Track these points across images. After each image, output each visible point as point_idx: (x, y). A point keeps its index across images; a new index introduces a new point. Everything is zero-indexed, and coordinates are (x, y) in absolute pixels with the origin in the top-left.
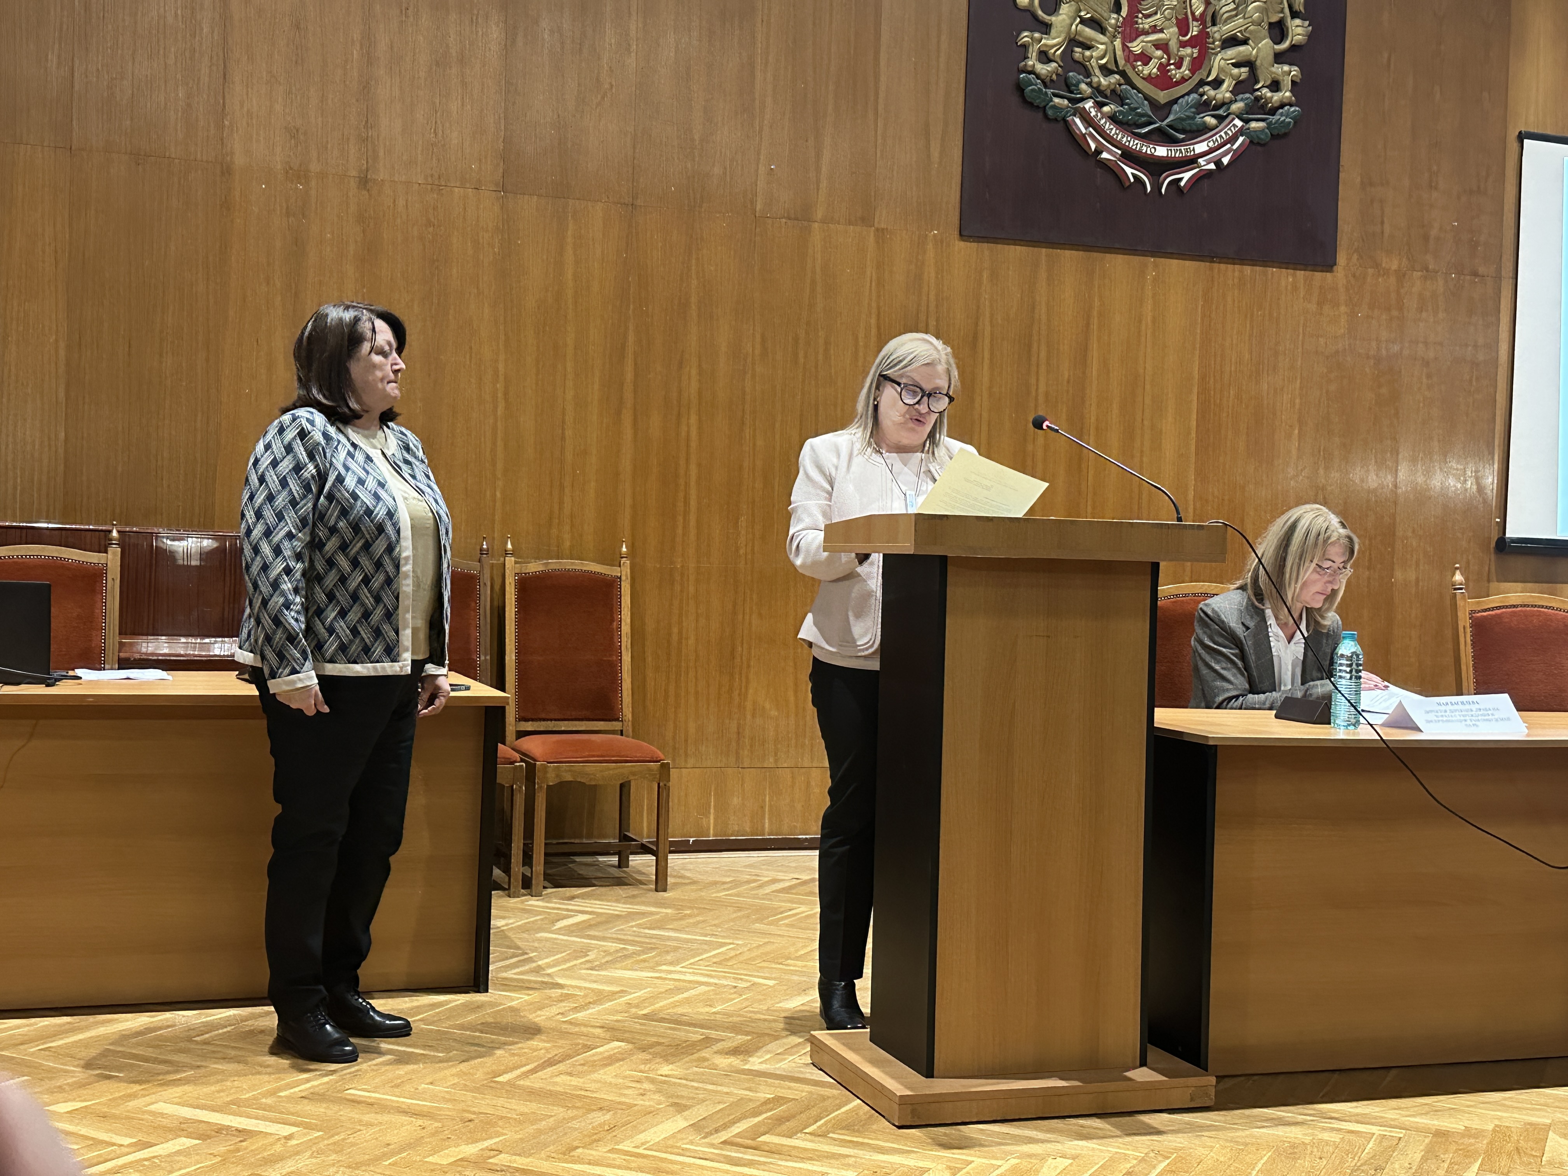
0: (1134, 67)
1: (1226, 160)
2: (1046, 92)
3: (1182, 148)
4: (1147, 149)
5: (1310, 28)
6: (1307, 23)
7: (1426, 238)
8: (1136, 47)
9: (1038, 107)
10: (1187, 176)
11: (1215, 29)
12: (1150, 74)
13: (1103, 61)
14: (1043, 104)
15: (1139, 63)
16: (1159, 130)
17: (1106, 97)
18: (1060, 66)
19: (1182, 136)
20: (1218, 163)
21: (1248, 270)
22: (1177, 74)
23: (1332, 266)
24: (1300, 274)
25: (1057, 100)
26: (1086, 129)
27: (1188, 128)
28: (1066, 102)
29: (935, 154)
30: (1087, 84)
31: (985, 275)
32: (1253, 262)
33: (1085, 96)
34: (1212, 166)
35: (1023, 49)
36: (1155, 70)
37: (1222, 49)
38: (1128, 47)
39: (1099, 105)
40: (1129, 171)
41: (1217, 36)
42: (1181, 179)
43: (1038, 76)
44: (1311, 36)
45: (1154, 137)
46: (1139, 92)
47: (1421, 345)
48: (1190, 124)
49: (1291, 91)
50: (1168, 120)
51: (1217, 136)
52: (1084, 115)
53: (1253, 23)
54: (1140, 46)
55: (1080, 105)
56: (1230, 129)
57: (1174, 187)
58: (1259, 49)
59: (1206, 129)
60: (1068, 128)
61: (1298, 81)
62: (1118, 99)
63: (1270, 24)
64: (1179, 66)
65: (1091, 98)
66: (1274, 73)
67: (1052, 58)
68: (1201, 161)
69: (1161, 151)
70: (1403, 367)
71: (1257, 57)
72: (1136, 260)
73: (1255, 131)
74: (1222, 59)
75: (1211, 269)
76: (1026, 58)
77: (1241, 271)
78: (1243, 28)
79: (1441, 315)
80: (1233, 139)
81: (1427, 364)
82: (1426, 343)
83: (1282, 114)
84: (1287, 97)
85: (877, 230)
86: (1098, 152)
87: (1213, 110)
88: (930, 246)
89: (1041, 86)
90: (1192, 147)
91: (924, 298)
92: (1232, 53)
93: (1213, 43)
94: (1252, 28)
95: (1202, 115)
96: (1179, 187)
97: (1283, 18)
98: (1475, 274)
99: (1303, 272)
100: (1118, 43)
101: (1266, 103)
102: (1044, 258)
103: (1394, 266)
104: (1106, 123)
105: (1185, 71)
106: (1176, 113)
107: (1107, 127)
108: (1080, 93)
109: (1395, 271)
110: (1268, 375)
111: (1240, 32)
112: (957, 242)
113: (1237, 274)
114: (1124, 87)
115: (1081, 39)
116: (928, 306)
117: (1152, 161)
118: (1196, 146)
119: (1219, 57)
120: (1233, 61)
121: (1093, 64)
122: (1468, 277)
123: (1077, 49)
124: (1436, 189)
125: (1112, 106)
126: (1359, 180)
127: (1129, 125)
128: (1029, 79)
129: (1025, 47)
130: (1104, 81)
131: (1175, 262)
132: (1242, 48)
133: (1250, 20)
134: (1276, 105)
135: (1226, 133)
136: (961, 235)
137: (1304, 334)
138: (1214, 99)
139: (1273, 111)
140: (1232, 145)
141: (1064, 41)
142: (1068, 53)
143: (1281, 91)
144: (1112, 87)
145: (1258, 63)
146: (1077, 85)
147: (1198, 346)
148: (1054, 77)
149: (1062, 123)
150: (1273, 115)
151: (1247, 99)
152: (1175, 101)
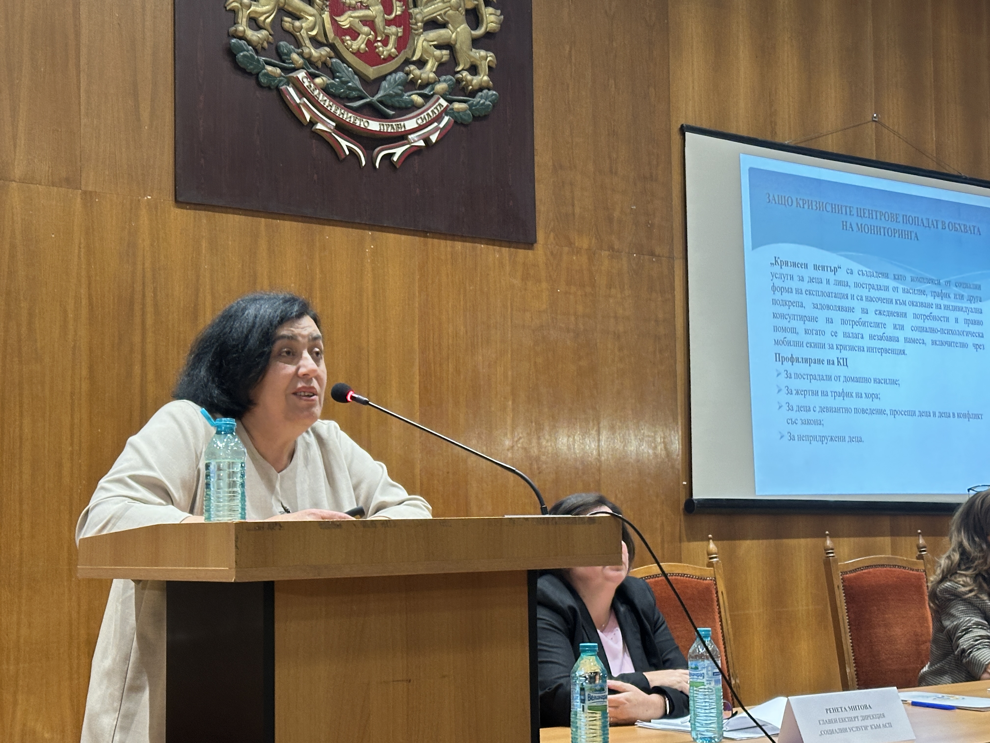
0: (343, 42)
1: (434, 138)
2: (258, 61)
3: (394, 124)
4: (361, 123)
5: (502, 17)
6: (499, 12)
7: (610, 220)
8: (345, 21)
9: (250, 74)
10: (398, 151)
11: (417, 10)
12: (359, 49)
13: (314, 33)
14: (255, 71)
15: (348, 38)
16: (370, 105)
17: (317, 68)
18: (270, 34)
19: (392, 113)
20: (427, 140)
21: (459, 245)
22: (384, 51)
23: (532, 244)
24: (505, 250)
25: (269, 68)
26: (300, 99)
27: (397, 104)
28: (279, 71)
29: (145, 115)
30: (298, 54)
31: (204, 244)
32: (463, 238)
33: (297, 66)
34: (422, 143)
35: (232, 14)
36: (363, 46)
37: (424, 30)
38: (336, 21)
39: (312, 76)
40: (344, 144)
41: (419, 17)
42: (393, 154)
43: (249, 43)
44: (504, 25)
45: (365, 111)
46: (349, 67)
47: (612, 320)
48: (398, 101)
49: (489, 76)
50: (379, 95)
51: (425, 114)
52: (298, 85)
53: (451, 7)
54: (348, 21)
55: (293, 74)
56: (436, 108)
57: (386, 162)
58: (457, 33)
59: (414, 107)
60: (281, 97)
61: (494, 66)
62: (329, 71)
63: (467, 11)
64: (385, 43)
65: (303, 68)
66: (473, 57)
67: (261, 24)
68: (410, 137)
69: (374, 126)
70: (598, 341)
71: (456, 41)
72: (354, 233)
73: (459, 112)
74: (425, 40)
75: (426, 244)
76: (235, 23)
77: (453, 247)
78: (442, 12)
79: (627, 292)
80: (438, 119)
81: (617, 336)
82: (616, 317)
83: (481, 97)
84: (485, 82)
85: (85, 193)
86: (312, 123)
87: (419, 89)
88: (143, 212)
89: (254, 54)
90: (402, 123)
91: (139, 267)
92: (434, 34)
93: (416, 24)
94: (451, 12)
95: (409, 93)
96: (392, 163)
97: (477, 5)
98: (652, 254)
99: (507, 249)
100: (326, 16)
101: (467, 86)
102: (263, 228)
103: (585, 246)
104: (319, 94)
105: (391, 48)
106: (385, 89)
107: (320, 98)
108: (292, 63)
109: (586, 250)
110: (482, 348)
111: (439, 15)
112: (172, 208)
113: (449, 249)
114: (334, 60)
115: (290, 9)
116: (144, 277)
117: (365, 135)
118: (406, 123)
119: (422, 38)
120: (435, 43)
121: (303, 35)
122: (647, 257)
123: (286, 19)
124: (616, 173)
125: (324, 78)
126: (550, 164)
127: (342, 99)
128: (242, 46)
129: (234, 12)
130: (315, 53)
131: (391, 236)
132: (442, 31)
133: (448, 4)
134: (476, 88)
135: (432, 111)
136: (176, 201)
137: (512, 309)
138: (420, 79)
139: (473, 94)
140: (439, 124)
141: (273, 9)
142: (277, 23)
143: (480, 75)
144: (323, 59)
145: (458, 46)
146: (289, 54)
147: (417, 319)
148: (265, 45)
149: (275, 92)
150: (474, 97)
151: (451, 80)
152: (384, 78)
